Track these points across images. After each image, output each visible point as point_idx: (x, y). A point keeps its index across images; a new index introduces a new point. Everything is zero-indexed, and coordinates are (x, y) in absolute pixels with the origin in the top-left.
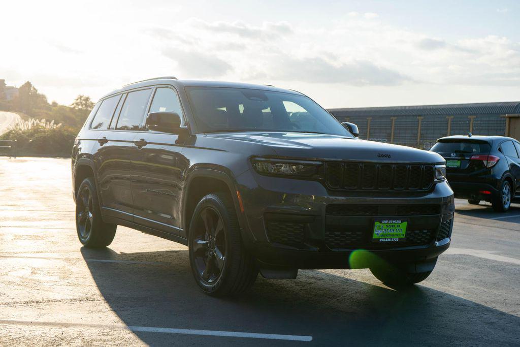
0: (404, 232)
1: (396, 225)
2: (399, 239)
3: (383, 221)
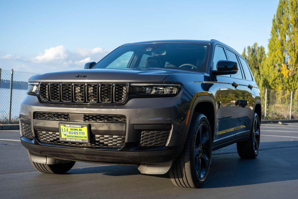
0: (86, 135)
3: (66, 125)
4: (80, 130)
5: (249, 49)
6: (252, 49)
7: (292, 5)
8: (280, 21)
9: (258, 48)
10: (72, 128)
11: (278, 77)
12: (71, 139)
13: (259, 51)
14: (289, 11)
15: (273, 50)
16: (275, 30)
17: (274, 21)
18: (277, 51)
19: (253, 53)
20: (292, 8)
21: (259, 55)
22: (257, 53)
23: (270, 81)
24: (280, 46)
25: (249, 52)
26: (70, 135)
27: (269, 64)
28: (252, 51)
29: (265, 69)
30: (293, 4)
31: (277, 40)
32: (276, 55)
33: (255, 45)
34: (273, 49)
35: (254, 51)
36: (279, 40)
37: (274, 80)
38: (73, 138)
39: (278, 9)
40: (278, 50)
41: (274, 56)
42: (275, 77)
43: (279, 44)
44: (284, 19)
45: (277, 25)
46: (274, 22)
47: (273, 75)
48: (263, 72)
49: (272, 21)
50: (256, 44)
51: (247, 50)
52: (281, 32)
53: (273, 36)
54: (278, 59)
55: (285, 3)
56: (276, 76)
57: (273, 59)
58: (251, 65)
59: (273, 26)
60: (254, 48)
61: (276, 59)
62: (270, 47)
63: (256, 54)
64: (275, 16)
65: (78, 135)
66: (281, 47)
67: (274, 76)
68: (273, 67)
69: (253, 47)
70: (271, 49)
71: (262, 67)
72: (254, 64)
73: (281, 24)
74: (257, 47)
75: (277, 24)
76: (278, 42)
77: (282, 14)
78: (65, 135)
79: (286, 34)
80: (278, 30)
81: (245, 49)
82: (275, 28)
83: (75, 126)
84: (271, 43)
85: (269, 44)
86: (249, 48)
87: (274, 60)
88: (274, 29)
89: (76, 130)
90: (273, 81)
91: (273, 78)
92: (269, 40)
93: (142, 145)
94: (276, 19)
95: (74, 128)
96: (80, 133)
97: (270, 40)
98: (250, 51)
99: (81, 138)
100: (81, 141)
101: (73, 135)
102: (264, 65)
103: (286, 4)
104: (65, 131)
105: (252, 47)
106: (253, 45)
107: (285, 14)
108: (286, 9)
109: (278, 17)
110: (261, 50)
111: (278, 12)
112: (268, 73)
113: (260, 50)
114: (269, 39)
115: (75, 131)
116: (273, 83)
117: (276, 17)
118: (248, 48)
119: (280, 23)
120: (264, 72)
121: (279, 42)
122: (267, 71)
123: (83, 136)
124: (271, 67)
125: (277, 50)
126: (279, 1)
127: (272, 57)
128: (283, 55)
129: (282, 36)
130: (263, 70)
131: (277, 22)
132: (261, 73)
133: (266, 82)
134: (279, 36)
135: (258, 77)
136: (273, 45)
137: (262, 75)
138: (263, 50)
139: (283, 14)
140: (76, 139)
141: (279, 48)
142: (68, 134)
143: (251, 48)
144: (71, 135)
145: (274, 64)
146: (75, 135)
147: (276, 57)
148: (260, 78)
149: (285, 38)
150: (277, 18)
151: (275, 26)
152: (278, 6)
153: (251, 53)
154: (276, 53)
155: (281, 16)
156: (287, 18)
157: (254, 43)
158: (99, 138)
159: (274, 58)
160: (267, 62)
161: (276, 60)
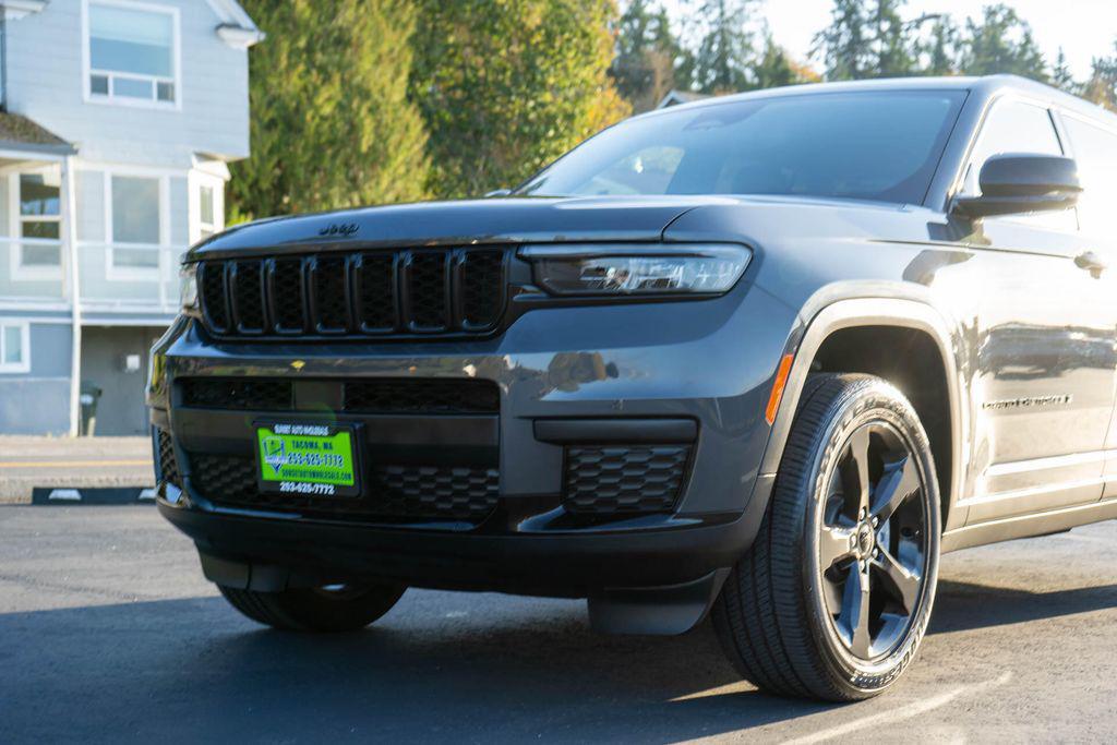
0: (347, 466)
1: (320, 442)
2: (337, 487)
3: (276, 427)
4: (326, 446)
10: (300, 439)
12: (296, 483)
26: (293, 466)
38: (302, 479)
65: (322, 467)
78: (276, 468)
83: (307, 430)
89: (311, 445)
95: (304, 439)
96: (329, 459)
99: (330, 481)
100: (331, 492)
101: (305, 466)
104: (275, 453)
115: (310, 452)
123: (338, 470)
144: (297, 466)
146: (311, 467)
158: (399, 478)
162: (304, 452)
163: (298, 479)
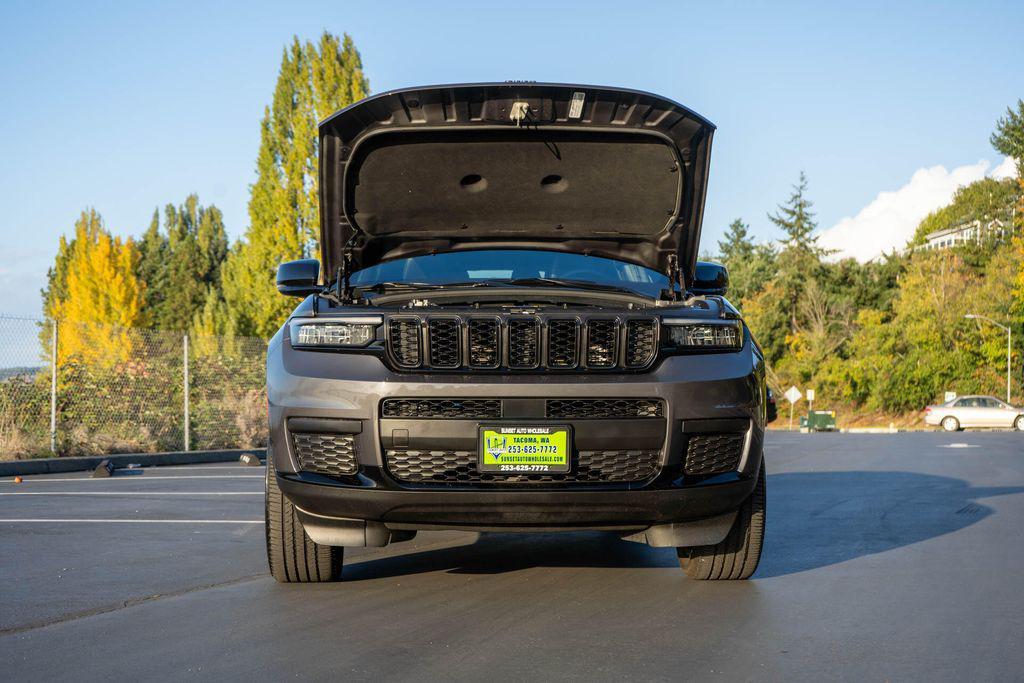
0: (561, 452)
1: (538, 438)
2: (551, 466)
3: (503, 429)
4: (543, 440)
5: (169, 215)
6: (182, 212)
7: (322, 79)
8: (285, 128)
9: (201, 212)
10: (520, 437)
11: (285, 308)
12: (515, 466)
13: (204, 222)
14: (314, 97)
15: (265, 222)
16: (270, 157)
17: (266, 126)
18: (279, 224)
19: (185, 228)
20: (324, 90)
21: (204, 236)
22: (196, 229)
23: (260, 322)
24: (287, 209)
25: (170, 225)
26: (512, 455)
27: (254, 267)
28: (180, 220)
29: (241, 281)
30: (325, 77)
31: (277, 190)
32: (277, 239)
33: (190, 203)
34: (266, 217)
35: (186, 220)
36: (284, 190)
37: (271, 319)
38: (520, 462)
39: (279, 87)
40: (283, 221)
41: (270, 240)
42: (275, 309)
43: (284, 204)
44: (299, 123)
45: (277, 141)
46: (267, 129)
47: (269, 302)
48: (235, 291)
49: (260, 127)
50: (192, 200)
51: (163, 219)
52: (289, 164)
53: (264, 175)
54: (282, 249)
55: (298, 72)
56: (277, 307)
57: (265, 248)
58: (182, 269)
59: (264, 141)
60: (189, 211)
61: (275, 251)
62: (256, 210)
63: (193, 230)
64: (269, 111)
65: (538, 454)
66: (290, 212)
67: (273, 306)
68: (266, 275)
69: (185, 209)
70: (258, 218)
71: (232, 275)
72: (191, 265)
73: (289, 140)
74: (197, 208)
75: (278, 138)
76: (280, 196)
77: (290, 104)
78: (497, 456)
79: (306, 172)
80: (280, 157)
81: (156, 215)
82: (271, 150)
83: (530, 431)
84: (257, 197)
85: (254, 200)
86: (170, 210)
87: (269, 253)
88: (268, 153)
89: (530, 440)
90: (267, 323)
91: (267, 311)
92: (251, 188)
93: (688, 473)
94: (273, 120)
95: (528, 436)
96: (544, 448)
97: (255, 188)
98: (174, 223)
99: (545, 462)
100: (546, 469)
101: (522, 454)
102: (237, 270)
103: (304, 74)
104: (497, 446)
105: (181, 207)
106: (183, 201)
107: (300, 108)
108: (304, 92)
109: (279, 115)
110: (212, 219)
111: (277, 97)
112: (252, 295)
113: (206, 220)
114: (250, 185)
115: (528, 444)
116: (269, 327)
117: (272, 114)
118: (167, 211)
119: (287, 133)
120: (239, 290)
121: (285, 196)
122: (248, 287)
123: (553, 455)
124: (259, 277)
125: (277, 220)
126: (283, 65)
127: (264, 244)
128: (297, 239)
129: (295, 175)
130: (235, 286)
131: (274, 131)
132: (228, 297)
133: (243, 326)
134: (283, 177)
135: (221, 307)
136: (264, 202)
137: (234, 303)
138: (216, 221)
139: (294, 106)
140: (530, 466)
141: (285, 215)
142: (505, 453)
143: (178, 211)
144: (516, 454)
145: (271, 266)
146: (528, 455)
147: (275, 243)
148: (226, 312)
149: (303, 184)
150: (276, 118)
151: (271, 144)
152: (279, 79)
153: (177, 228)
154: (276, 231)
155: (288, 112)
156: (309, 121)
157: (189, 195)
158: (587, 458)
159: (271, 248)
160: (246, 260)
161: (278, 252)
162: (522, 445)
163: (517, 463)
